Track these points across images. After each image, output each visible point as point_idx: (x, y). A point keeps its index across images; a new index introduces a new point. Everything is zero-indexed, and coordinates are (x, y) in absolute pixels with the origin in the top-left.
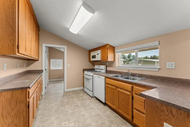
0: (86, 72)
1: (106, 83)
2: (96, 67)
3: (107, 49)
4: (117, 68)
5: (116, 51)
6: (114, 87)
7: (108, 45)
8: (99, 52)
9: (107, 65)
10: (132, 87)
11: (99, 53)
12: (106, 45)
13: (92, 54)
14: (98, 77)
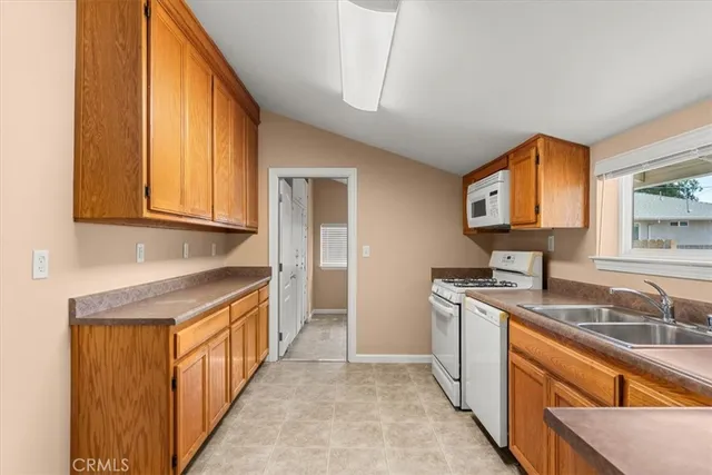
0: (439, 286)
1: (510, 347)
2: (498, 259)
3: (537, 162)
4: (599, 265)
5: (597, 167)
6: (541, 373)
7: (540, 143)
8: (500, 180)
9: (552, 248)
10: (622, 379)
11: (498, 187)
12: (531, 143)
13: (476, 192)
14: (479, 309)
